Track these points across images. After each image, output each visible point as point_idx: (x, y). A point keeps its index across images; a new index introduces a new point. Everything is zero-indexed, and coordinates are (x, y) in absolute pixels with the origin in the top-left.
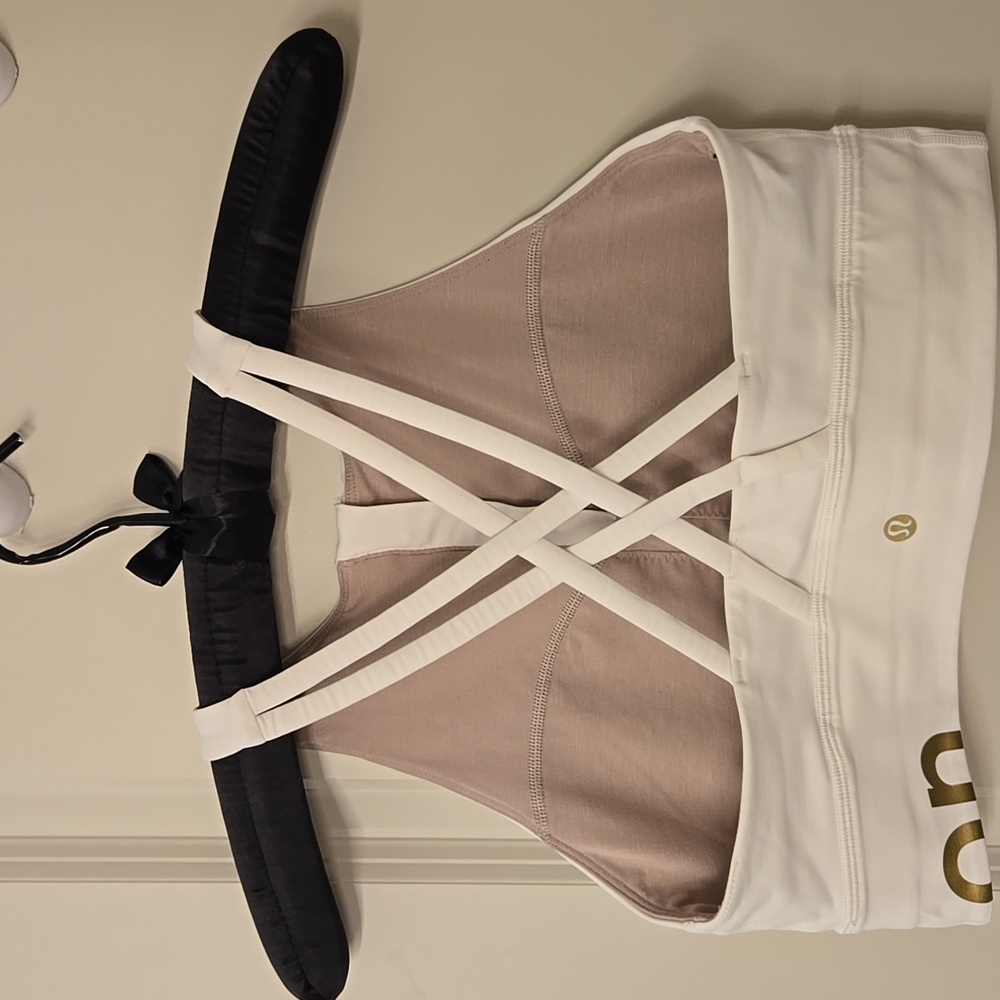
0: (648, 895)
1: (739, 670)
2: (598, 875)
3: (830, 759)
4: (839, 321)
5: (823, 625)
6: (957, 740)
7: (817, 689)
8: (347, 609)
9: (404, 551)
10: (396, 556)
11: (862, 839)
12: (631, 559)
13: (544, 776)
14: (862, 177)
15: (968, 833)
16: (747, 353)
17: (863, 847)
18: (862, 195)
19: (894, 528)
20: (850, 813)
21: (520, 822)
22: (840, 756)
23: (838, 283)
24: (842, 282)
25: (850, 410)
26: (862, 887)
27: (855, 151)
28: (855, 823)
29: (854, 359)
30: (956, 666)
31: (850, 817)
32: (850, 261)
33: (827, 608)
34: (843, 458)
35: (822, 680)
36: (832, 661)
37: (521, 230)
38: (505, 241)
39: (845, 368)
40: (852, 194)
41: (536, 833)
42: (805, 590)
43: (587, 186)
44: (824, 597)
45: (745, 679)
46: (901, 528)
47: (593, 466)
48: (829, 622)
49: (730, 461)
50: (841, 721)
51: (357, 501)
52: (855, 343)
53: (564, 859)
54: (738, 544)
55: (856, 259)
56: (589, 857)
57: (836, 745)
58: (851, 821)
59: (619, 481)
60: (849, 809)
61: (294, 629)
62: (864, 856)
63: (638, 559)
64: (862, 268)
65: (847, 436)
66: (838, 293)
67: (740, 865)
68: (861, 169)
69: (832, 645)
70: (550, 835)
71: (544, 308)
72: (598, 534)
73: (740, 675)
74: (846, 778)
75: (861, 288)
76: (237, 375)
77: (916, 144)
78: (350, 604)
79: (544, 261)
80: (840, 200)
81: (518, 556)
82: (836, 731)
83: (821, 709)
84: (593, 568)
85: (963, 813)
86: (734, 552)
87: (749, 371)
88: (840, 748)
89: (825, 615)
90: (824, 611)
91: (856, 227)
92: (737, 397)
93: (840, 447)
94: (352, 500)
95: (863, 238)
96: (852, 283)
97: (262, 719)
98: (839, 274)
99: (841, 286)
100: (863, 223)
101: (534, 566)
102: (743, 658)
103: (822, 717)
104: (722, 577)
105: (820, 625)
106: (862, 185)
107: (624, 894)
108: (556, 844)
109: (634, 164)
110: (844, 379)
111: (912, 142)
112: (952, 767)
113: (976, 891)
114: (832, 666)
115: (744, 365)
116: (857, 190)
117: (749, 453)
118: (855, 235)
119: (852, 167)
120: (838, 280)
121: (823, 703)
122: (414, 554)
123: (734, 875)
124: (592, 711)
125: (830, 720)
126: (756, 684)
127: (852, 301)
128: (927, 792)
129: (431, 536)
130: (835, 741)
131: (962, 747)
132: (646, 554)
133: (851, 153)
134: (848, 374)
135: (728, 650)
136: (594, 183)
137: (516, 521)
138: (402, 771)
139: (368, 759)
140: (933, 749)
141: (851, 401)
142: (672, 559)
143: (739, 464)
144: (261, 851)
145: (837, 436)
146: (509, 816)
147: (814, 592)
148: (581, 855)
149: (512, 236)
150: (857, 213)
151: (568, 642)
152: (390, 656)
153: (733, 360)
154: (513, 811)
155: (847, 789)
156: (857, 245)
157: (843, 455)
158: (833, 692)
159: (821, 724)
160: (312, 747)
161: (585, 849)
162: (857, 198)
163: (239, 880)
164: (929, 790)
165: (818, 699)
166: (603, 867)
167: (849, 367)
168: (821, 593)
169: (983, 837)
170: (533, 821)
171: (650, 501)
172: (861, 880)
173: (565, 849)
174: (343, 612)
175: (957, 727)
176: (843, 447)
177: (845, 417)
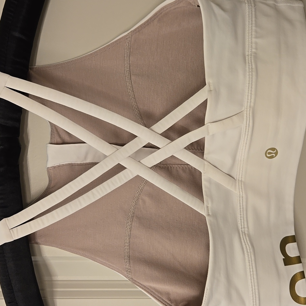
0: (171, 302)
1: (208, 210)
2: (151, 295)
3: (244, 246)
4: (247, 69)
5: (241, 192)
6: (293, 239)
7: (239, 218)
8: (51, 187)
9: (74, 164)
10: (71, 165)
11: (257, 279)
12: (165, 167)
13: (130, 254)
14: (255, 15)
15: (299, 276)
16: (211, 81)
17: (258, 283)
18: (256, 21)
19: (270, 153)
20: (252, 268)
21: (120, 273)
22: (249, 245)
23: (247, 54)
24: (248, 54)
25: (252, 104)
26: (257, 299)
27: (253, 5)
28: (255, 272)
29: (254, 84)
30: (293, 209)
31: (253, 270)
32: (251, 46)
33: (242, 185)
34: (249, 124)
35: (241, 215)
36: (244, 207)
37: (122, 37)
38: (116, 41)
39: (250, 87)
40: (252, 21)
41: (126, 278)
42: (234, 178)
43: (148, 19)
44: (241, 180)
45: (210, 214)
46: (272, 153)
47: (150, 128)
48: (243, 191)
49: (204, 125)
50: (248, 231)
51: (55, 143)
52: (254, 77)
53: (138, 288)
54: (207, 160)
55: (254, 45)
56: (148, 287)
57: (247, 241)
58: (253, 271)
59: (160, 133)
60: (252, 267)
61: (30, 195)
62: (258, 286)
63: (168, 167)
64: (256, 49)
65: (251, 115)
66: (247, 58)
67: (208, 290)
68: (255, 12)
69: (244, 200)
70: (132, 279)
71: (131, 68)
72: (151, 155)
73: (208, 212)
74: (251, 254)
75: (256, 57)
76: (4, 88)
77: (276, 4)
78: (52, 185)
79: (131, 50)
80: (247, 23)
81: (119, 164)
82: (246, 235)
83: (240, 226)
84: (150, 169)
85: (296, 268)
86: (206, 163)
87: (212, 88)
88: (248, 242)
89: (242, 188)
90: (241, 187)
91: (253, 33)
92: (207, 99)
93: (248, 119)
94: (53, 143)
95: (256, 37)
96: (253, 54)
97: (12, 230)
98: (247, 51)
99: (248, 56)
100: (256, 32)
101: (126, 168)
102: (210, 205)
103: (241, 229)
104: (201, 173)
105: (240, 193)
106: (256, 17)
107: (162, 302)
108: (135, 282)
109: (166, 11)
110: (250, 92)
111: (274, 3)
112: (292, 250)
113: (302, 300)
114: (245, 209)
115: (210, 86)
116: (254, 19)
117: (212, 122)
118: (253, 36)
119: (252, 11)
120: (247, 53)
121: (241, 224)
122: (78, 165)
123: (206, 294)
124: (149, 228)
125: (244, 231)
126: (214, 215)
127: (253, 61)
128: (282, 259)
129: (86, 158)
130: (246, 239)
131: (296, 242)
132: (171, 165)
133: (251, 6)
134: (251, 90)
135: (204, 202)
136: (151, 18)
137: (118, 149)
138: (73, 253)
139: (59, 248)
140: (284, 242)
141: (253, 101)
142: (181, 167)
143: (208, 126)
144: (12, 286)
145: (247, 115)
146: (116, 271)
147: (237, 179)
148: (145, 286)
149: (119, 39)
150: (254, 28)
151: (141, 201)
152: (66, 205)
153: (206, 84)
154: (117, 269)
155: (251, 259)
156: (254, 40)
157: (249, 122)
158: (245, 219)
159: (241, 232)
160: (37, 243)
161: (146, 284)
162: (254, 22)
163: (3, 298)
164: (283, 259)
165: (239, 222)
166: (153, 291)
167: (252, 87)
168: (240, 179)
169: (305, 278)
170: (125, 273)
171: (172, 141)
172: (257, 296)
173: (138, 284)
174: (50, 188)
175: (293, 234)
176: (249, 120)
177: (250, 107)
